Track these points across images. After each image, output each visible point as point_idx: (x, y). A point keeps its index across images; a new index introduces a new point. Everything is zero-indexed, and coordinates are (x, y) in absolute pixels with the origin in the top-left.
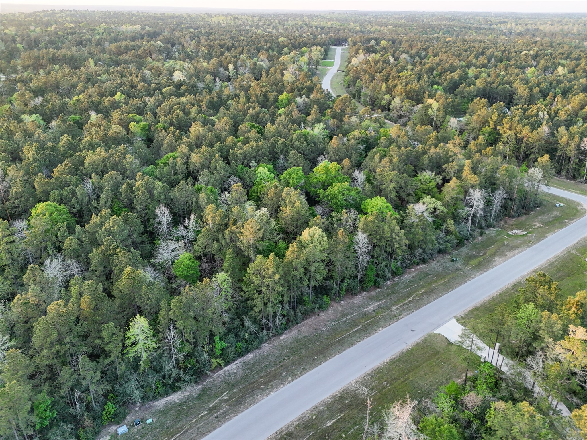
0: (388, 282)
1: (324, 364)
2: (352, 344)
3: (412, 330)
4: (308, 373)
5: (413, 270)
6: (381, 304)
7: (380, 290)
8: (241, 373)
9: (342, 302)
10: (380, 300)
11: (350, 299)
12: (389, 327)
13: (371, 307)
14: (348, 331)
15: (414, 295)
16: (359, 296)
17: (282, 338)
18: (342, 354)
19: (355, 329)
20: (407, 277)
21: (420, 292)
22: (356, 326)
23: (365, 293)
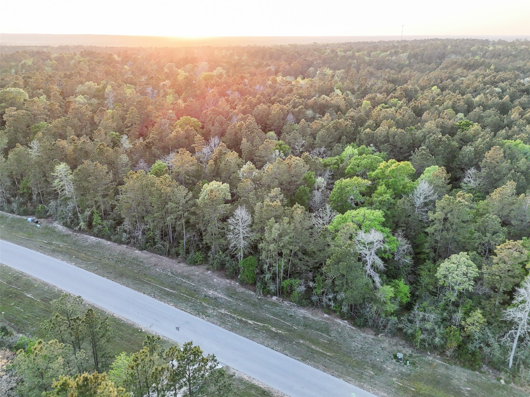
0: (274, 298)
1: (105, 279)
2: (139, 290)
3: (178, 329)
4: (91, 273)
5: (326, 315)
6: (221, 298)
7: (252, 293)
8: (87, 244)
9: (209, 272)
10: (230, 297)
11: (218, 276)
12: (180, 310)
13: (211, 293)
14: (162, 284)
15: (262, 325)
16: (228, 281)
17: (137, 251)
18: (123, 286)
19: (167, 289)
20: (303, 312)
21: (273, 329)
22: (173, 288)
23: (237, 283)
